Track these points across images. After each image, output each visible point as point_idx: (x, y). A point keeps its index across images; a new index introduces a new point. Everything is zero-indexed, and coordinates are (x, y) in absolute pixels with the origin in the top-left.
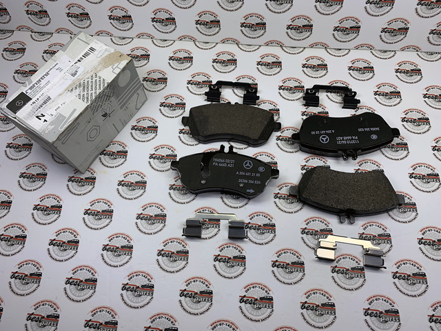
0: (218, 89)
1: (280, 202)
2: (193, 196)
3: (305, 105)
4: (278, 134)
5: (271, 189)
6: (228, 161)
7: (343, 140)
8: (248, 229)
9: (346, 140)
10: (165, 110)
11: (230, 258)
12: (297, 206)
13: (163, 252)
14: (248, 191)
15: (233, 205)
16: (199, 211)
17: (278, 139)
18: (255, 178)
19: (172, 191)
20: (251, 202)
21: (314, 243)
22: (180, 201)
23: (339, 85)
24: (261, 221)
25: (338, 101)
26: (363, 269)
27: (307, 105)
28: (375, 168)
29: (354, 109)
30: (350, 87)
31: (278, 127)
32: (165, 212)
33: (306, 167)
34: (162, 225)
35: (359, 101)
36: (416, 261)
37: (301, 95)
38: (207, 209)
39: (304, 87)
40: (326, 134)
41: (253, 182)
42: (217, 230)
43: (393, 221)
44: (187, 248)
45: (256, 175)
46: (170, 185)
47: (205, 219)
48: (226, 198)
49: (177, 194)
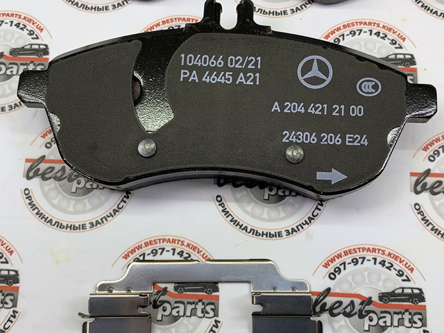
1: (436, 207)
2: (113, 199)
6: (236, 61)
8: (325, 316)
14: (321, 176)
15: (261, 226)
16: (137, 254)
18: (345, 125)
19: (35, 184)
20: (328, 210)
22: (66, 219)
24: (370, 282)
32: (14, 263)
34: (7, 312)
38: (168, 246)
41: (337, 140)
42: (207, 323)
45: (347, 110)
46: (27, 160)
47: (163, 286)
48: (237, 201)
49: (53, 194)
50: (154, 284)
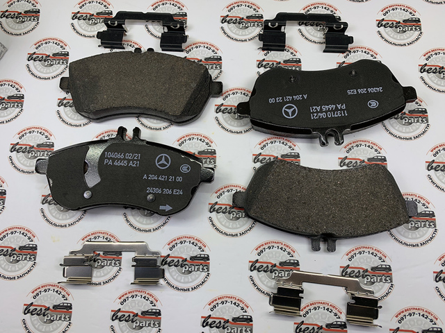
0: (120, 26)
1: (218, 218)
2: (79, 214)
3: (263, 50)
4: (218, 101)
5: (205, 196)
6: (129, 156)
7: (321, 111)
8: (166, 266)
9: (326, 112)
10: (36, 66)
11: (137, 315)
12: (244, 224)
13: (32, 308)
14: (162, 208)
15: (142, 227)
16: (89, 239)
17: (218, 110)
18: (174, 185)
19: (45, 207)
21: (269, 284)
22: (58, 222)
23: (320, 11)
24: (187, 251)
25: (317, 40)
26: (344, 326)
27: (266, 48)
28: (372, 154)
29: (343, 52)
30: (337, 14)
31: (218, 89)
32: (35, 242)
33: (261, 158)
34: (31, 263)
35: (350, 40)
36: (430, 309)
37: (258, 30)
38: (101, 235)
39: (262, 17)
40: (293, 102)
41: (170, 192)
42: (116, 269)
43: (397, 244)
44: (70, 300)
45: (175, 178)
46: (43, 196)
47: (98, 252)
48: (133, 215)
49: (53, 211)
50: (94, 252)
